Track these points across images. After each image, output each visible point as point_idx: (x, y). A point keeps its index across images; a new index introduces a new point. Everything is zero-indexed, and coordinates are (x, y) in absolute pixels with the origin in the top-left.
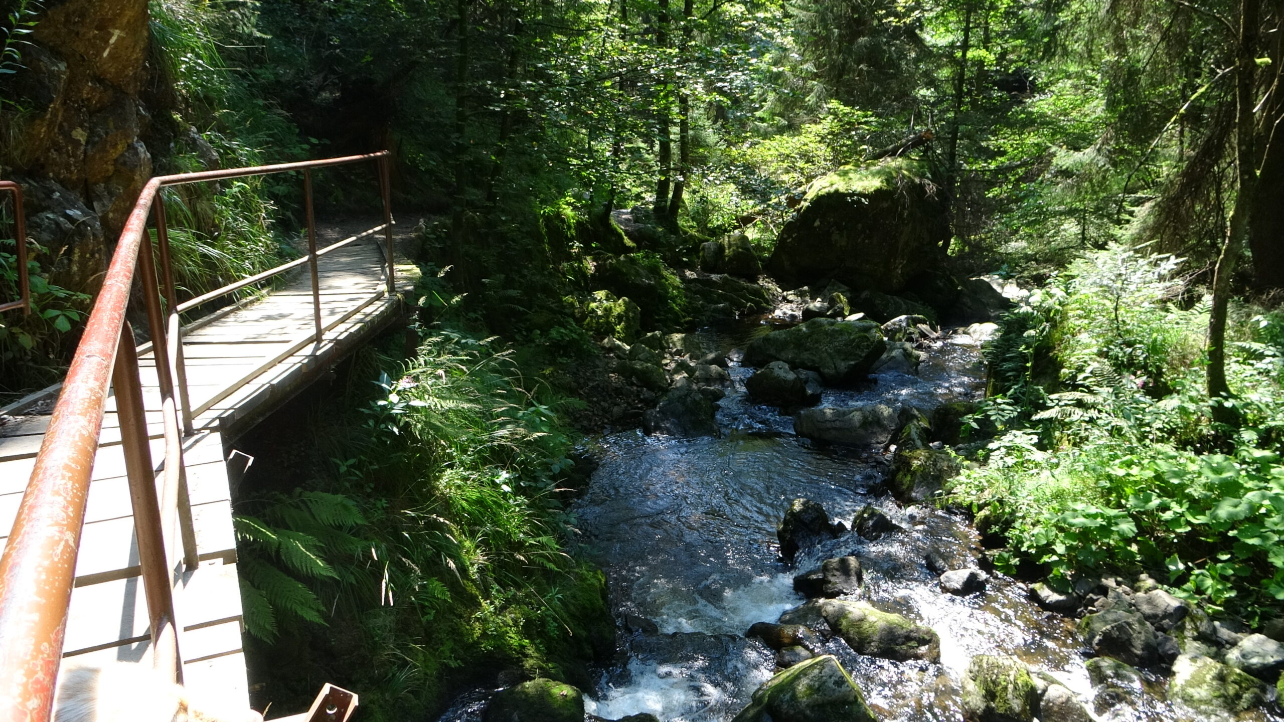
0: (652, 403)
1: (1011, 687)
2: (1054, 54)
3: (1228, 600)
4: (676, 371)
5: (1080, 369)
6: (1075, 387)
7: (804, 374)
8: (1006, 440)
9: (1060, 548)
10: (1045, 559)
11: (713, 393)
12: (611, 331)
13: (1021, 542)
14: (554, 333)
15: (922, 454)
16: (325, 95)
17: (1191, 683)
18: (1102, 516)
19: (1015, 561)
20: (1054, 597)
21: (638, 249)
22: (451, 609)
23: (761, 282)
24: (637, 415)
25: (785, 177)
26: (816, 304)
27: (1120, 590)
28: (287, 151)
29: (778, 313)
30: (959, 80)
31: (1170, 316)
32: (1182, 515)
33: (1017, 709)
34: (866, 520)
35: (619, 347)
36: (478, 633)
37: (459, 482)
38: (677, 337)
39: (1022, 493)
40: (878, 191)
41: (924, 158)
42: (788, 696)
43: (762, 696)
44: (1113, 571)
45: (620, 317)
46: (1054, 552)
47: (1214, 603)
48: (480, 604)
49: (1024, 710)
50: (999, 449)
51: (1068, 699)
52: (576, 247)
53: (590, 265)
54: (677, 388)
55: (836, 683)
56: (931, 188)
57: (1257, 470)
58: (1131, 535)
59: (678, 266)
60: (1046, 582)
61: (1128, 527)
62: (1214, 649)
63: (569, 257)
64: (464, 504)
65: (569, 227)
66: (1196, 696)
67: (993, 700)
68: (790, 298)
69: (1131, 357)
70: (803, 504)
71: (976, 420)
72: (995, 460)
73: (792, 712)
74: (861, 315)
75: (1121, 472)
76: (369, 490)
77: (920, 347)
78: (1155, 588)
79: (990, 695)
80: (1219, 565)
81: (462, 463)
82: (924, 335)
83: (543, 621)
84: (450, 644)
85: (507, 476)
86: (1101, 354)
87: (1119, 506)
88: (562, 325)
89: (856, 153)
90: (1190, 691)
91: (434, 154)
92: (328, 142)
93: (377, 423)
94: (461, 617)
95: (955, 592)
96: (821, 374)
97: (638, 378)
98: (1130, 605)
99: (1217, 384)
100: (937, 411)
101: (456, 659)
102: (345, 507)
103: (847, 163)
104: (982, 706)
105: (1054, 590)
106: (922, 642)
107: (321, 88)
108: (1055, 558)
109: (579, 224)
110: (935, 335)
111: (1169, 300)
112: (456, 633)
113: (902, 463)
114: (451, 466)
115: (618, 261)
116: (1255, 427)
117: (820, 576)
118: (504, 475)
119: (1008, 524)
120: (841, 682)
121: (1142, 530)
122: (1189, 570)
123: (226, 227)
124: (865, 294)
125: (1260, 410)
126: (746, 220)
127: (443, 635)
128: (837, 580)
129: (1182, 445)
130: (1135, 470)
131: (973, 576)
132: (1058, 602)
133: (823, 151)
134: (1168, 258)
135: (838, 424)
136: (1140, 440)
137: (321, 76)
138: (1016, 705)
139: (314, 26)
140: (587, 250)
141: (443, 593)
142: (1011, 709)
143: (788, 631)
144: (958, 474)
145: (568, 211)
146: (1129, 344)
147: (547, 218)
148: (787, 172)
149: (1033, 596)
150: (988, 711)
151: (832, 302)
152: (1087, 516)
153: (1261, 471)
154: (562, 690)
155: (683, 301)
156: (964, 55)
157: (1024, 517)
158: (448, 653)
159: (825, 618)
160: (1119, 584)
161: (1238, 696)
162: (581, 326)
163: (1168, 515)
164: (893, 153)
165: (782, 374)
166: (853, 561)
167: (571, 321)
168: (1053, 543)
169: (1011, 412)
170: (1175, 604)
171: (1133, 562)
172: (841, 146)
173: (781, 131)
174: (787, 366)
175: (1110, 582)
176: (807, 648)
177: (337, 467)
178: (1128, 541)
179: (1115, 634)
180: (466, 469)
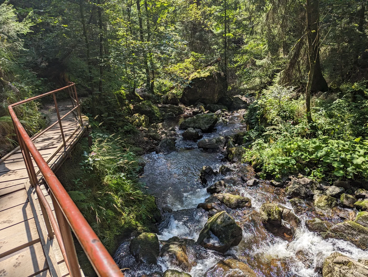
0: (157, 144)
1: (274, 212)
2: (253, 34)
3: (323, 178)
4: (162, 134)
5: (273, 120)
6: (272, 125)
7: (197, 130)
8: (256, 142)
9: (277, 170)
10: (274, 173)
11: (173, 139)
12: (141, 125)
13: (266, 169)
14: (125, 128)
15: (234, 148)
16: (43, 64)
17: (318, 202)
18: (286, 159)
19: (265, 175)
20: (277, 183)
21: (144, 100)
22: (115, 218)
23: (179, 105)
24: (153, 148)
25: (182, 75)
26: (196, 110)
27: (294, 179)
28: (34, 83)
29: (186, 113)
30: (225, 43)
31: (293, 102)
32: (307, 156)
33: (277, 218)
34: (223, 169)
35: (144, 129)
36: (123, 223)
37: (110, 179)
38: (160, 124)
39: (264, 156)
40: (208, 76)
41: (219, 65)
42: (216, 225)
43: (208, 226)
44: (291, 174)
45: (143, 121)
46: (276, 171)
47: (319, 179)
48: (123, 214)
49: (279, 218)
50: (255, 144)
51: (289, 212)
52: (127, 102)
53: (131, 107)
54: (163, 139)
55: (228, 219)
56: (222, 74)
57: (323, 141)
58: (295, 163)
59: (156, 103)
60: (274, 179)
61: (293, 162)
62: (321, 191)
63: (125, 105)
64: (113, 185)
65: (124, 96)
66: (321, 205)
67: (270, 216)
68: (188, 109)
69: (286, 115)
70: (206, 168)
71: (247, 137)
72: (254, 148)
73: (218, 230)
74: (208, 111)
75: (289, 147)
76: (85, 187)
77: (226, 118)
78: (303, 177)
79: (269, 215)
80: (319, 168)
81: (110, 173)
82: (226, 115)
83: (141, 216)
84: (116, 228)
85: (124, 174)
86: (277, 115)
87: (289, 156)
88: (127, 125)
89: (200, 66)
90: (319, 204)
91: (80, 79)
92: (47, 79)
93: (85, 167)
94: (118, 219)
95: (251, 186)
96: (201, 129)
97: (152, 138)
98: (298, 182)
99: (310, 119)
100: (235, 136)
101: (118, 232)
102: (79, 194)
103: (198, 69)
104: (267, 218)
105: (277, 181)
106: (246, 202)
107: (42, 62)
108: (276, 173)
109: (127, 95)
110: (229, 114)
111: (292, 98)
112: (117, 224)
113: (229, 152)
114: (107, 175)
115: (140, 104)
116: (321, 130)
117: (214, 187)
118: (123, 174)
119: (262, 165)
120: (229, 219)
121: (297, 162)
122: (311, 171)
123: (25, 113)
124: (208, 105)
125: (322, 125)
126: (173, 88)
127: (113, 226)
128: (219, 188)
129: (303, 137)
130: (292, 146)
131: (255, 181)
132: (278, 184)
133: (191, 66)
134: (292, 87)
135: (209, 143)
136: (291, 137)
137: (41, 58)
138: (277, 216)
139: (36, 43)
140: (130, 102)
141: (112, 213)
142: (275, 218)
143: (209, 205)
144: (245, 153)
145: (123, 92)
146: (285, 112)
147: (117, 94)
148: (182, 73)
149: (272, 184)
150: (269, 219)
151: (200, 108)
152: (282, 160)
153: (325, 141)
154: (151, 235)
155: (159, 113)
156: (225, 35)
157: (266, 163)
158: (116, 231)
159: (219, 199)
160: (293, 177)
161: (331, 204)
162: (132, 125)
163: (303, 157)
164: (211, 65)
165: (192, 131)
166: (222, 182)
167: (129, 123)
168: (275, 169)
169: (256, 134)
170: (309, 181)
171: (296, 171)
172: (196, 64)
173: (178, 62)
174: (193, 129)
175: (291, 177)
176: (215, 209)
177: (74, 182)
178: (293, 165)
179: (296, 191)
180: (111, 175)
